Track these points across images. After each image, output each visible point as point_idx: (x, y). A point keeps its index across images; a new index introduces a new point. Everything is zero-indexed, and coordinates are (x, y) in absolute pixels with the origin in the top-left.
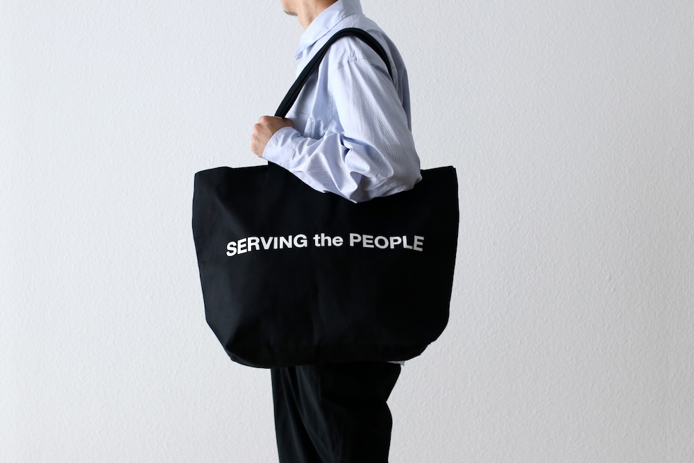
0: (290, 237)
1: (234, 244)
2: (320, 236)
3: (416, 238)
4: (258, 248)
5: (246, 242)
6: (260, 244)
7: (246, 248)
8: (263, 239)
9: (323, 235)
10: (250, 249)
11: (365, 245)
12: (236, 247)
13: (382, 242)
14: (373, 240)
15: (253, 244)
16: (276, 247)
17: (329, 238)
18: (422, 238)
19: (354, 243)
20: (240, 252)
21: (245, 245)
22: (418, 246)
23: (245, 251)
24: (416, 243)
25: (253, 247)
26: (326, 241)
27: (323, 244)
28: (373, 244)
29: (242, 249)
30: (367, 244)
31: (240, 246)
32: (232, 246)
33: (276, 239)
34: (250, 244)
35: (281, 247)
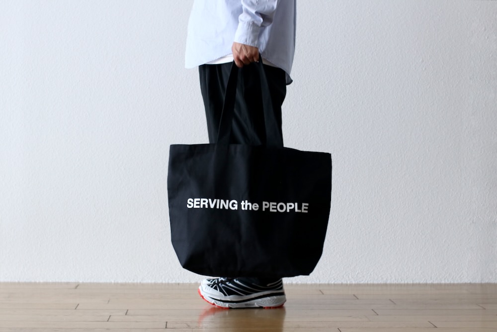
0: (227, 201)
1: (192, 200)
2: (245, 202)
3: (304, 204)
4: (207, 207)
5: (200, 201)
6: (209, 204)
7: (200, 205)
8: (210, 200)
9: (246, 201)
10: (202, 207)
11: (271, 210)
12: (193, 202)
13: (282, 207)
14: (277, 206)
15: (204, 203)
16: (218, 207)
17: (250, 204)
18: (307, 204)
19: (265, 208)
20: (195, 207)
21: (199, 203)
22: (305, 209)
23: (198, 207)
24: (303, 207)
25: (204, 205)
26: (248, 206)
27: (246, 209)
28: (276, 209)
29: (197, 205)
30: (273, 209)
31: (196, 203)
32: (190, 201)
33: (218, 200)
34: (202, 203)
35: (221, 207)
